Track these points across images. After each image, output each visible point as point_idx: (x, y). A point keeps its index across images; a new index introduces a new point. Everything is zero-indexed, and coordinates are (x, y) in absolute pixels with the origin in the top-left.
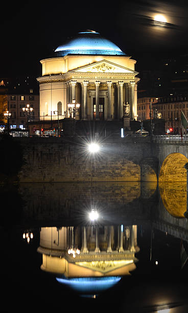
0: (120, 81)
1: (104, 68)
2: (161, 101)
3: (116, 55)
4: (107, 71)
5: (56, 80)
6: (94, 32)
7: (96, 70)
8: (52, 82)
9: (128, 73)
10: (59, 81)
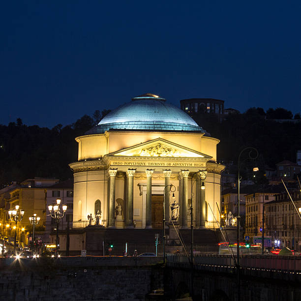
0: (183, 169)
1: (159, 150)
2: (276, 198)
3: (182, 131)
4: (164, 154)
5: (93, 167)
6: (157, 97)
7: (146, 154)
8: (89, 170)
9: (196, 158)
10: (98, 169)
